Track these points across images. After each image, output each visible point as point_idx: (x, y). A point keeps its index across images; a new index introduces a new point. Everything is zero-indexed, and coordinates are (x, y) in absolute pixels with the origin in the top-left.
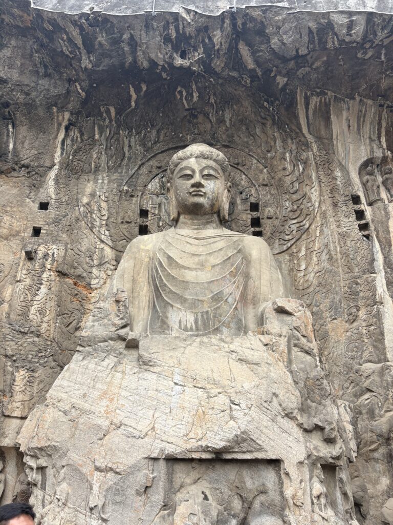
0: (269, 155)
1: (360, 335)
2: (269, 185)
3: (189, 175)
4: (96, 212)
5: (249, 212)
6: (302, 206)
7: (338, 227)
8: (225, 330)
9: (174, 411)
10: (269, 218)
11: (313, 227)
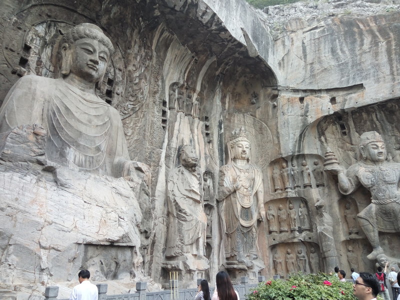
0: (128, 51)
2: (122, 71)
6: (138, 95)
7: (153, 116)
8: (100, 170)
9: (86, 218)
10: (118, 94)
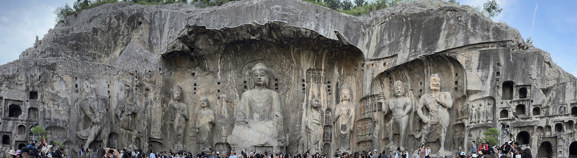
0: (281, 63)
1: (297, 117)
2: (281, 73)
3: (257, 75)
5: (275, 82)
6: (289, 81)
7: (297, 88)
10: (280, 84)
11: (291, 88)
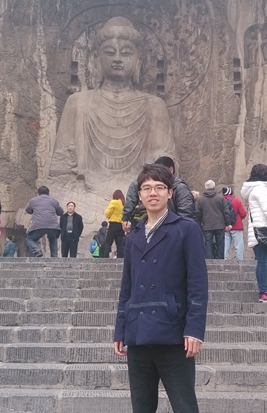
0: (175, 17)
1: (220, 166)
2: (173, 45)
3: (111, 53)
4: (38, 64)
5: (156, 68)
6: (196, 66)
10: (171, 75)
11: (201, 85)
